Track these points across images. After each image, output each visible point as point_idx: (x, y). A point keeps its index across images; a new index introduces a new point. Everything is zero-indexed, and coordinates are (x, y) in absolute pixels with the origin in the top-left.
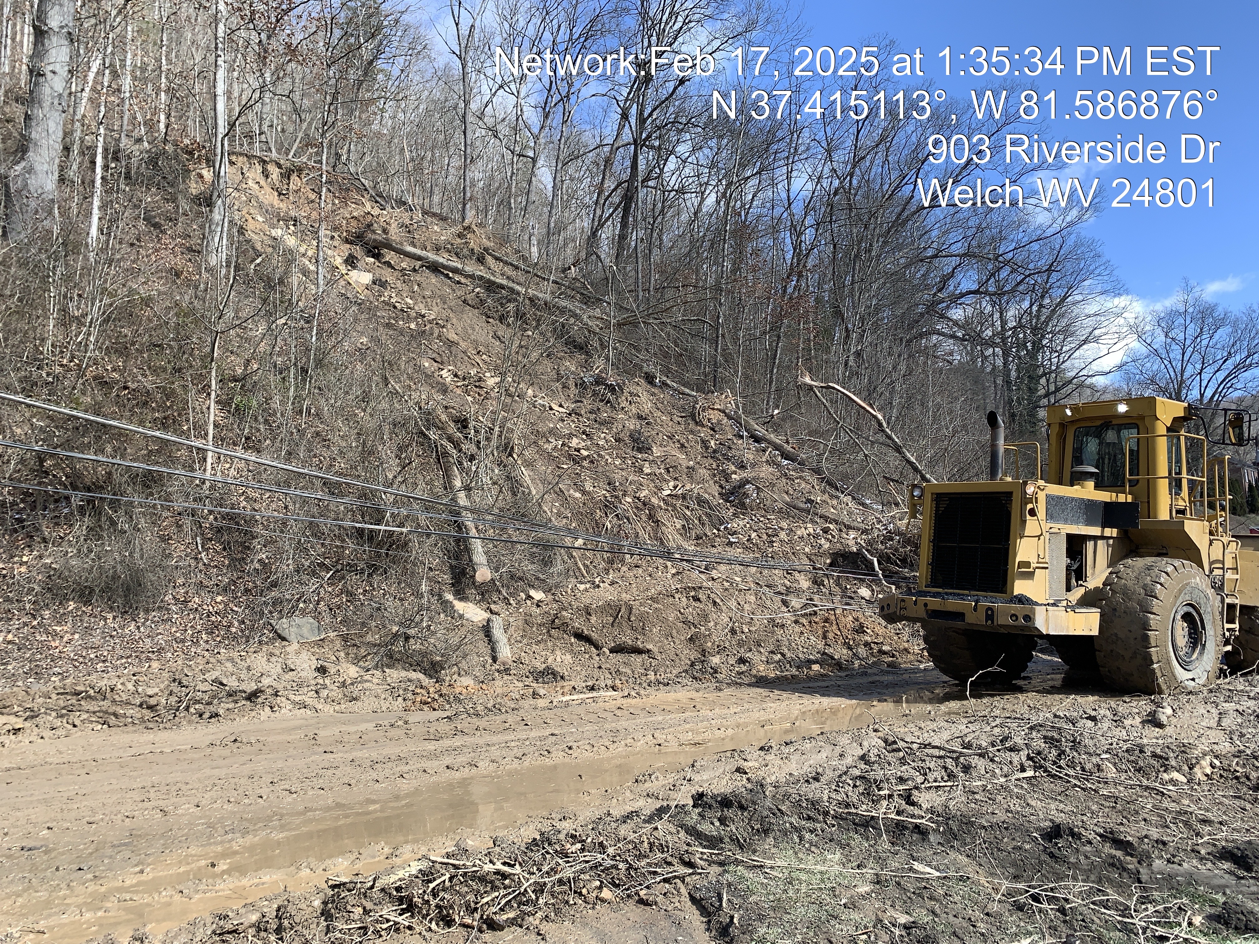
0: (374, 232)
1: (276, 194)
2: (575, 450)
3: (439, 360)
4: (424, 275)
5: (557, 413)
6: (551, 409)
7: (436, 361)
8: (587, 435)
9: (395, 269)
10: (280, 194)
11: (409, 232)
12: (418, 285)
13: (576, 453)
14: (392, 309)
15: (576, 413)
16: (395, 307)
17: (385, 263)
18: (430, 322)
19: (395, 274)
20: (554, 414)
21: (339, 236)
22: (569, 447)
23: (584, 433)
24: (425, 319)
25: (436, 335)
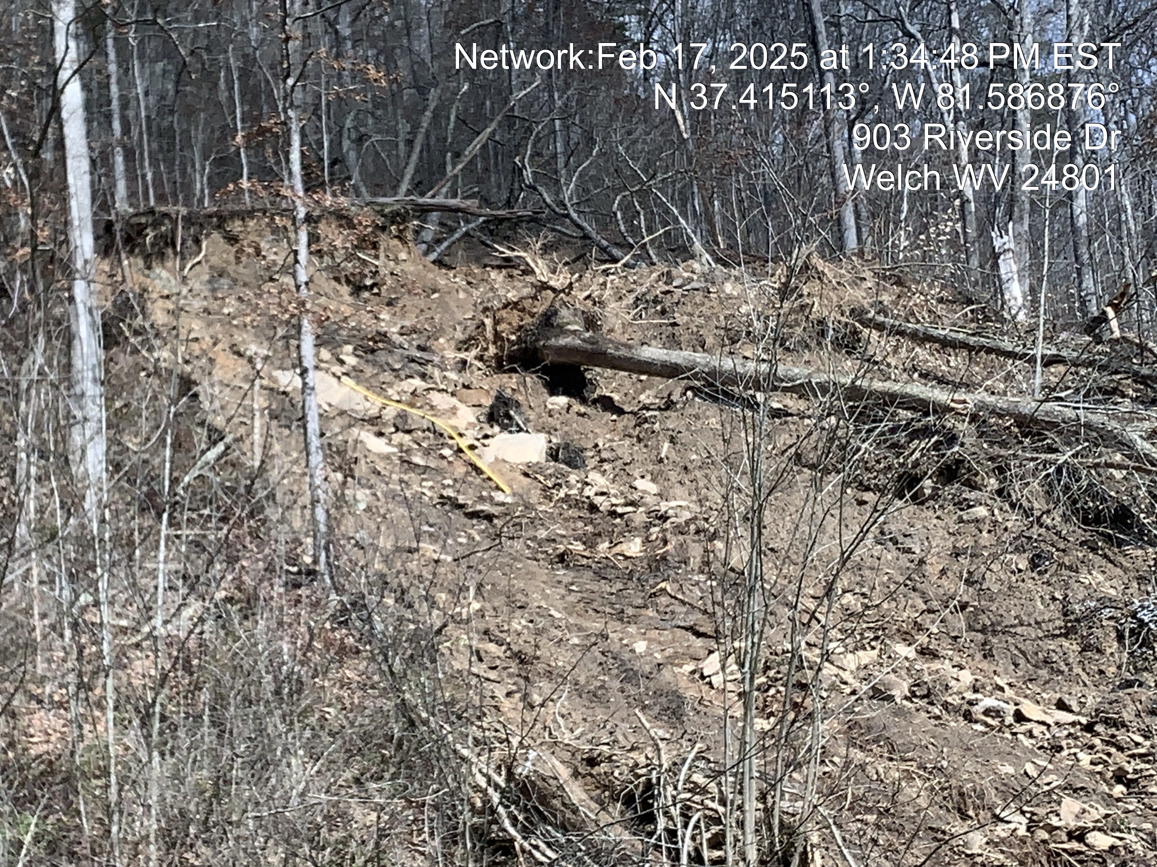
0: (562, 331)
1: (345, 290)
2: (1071, 836)
3: (707, 628)
4: (689, 411)
5: (1037, 730)
6: (1020, 717)
7: (699, 634)
8: (1129, 784)
9: (620, 412)
10: (358, 289)
11: (663, 312)
12: (672, 440)
13: (1075, 845)
14: (587, 515)
15: (1107, 722)
16: (593, 508)
17: (595, 402)
18: (680, 530)
19: (620, 425)
20: (1030, 734)
21: (480, 358)
22: (1051, 829)
23: (1120, 777)
24: (667, 525)
25: (695, 562)
